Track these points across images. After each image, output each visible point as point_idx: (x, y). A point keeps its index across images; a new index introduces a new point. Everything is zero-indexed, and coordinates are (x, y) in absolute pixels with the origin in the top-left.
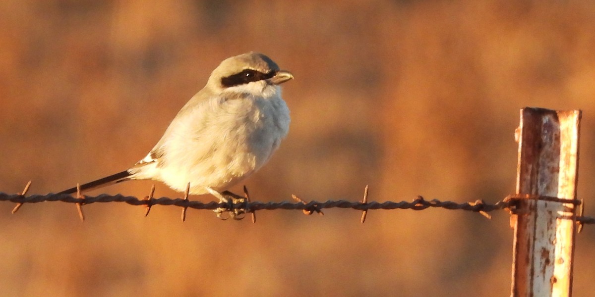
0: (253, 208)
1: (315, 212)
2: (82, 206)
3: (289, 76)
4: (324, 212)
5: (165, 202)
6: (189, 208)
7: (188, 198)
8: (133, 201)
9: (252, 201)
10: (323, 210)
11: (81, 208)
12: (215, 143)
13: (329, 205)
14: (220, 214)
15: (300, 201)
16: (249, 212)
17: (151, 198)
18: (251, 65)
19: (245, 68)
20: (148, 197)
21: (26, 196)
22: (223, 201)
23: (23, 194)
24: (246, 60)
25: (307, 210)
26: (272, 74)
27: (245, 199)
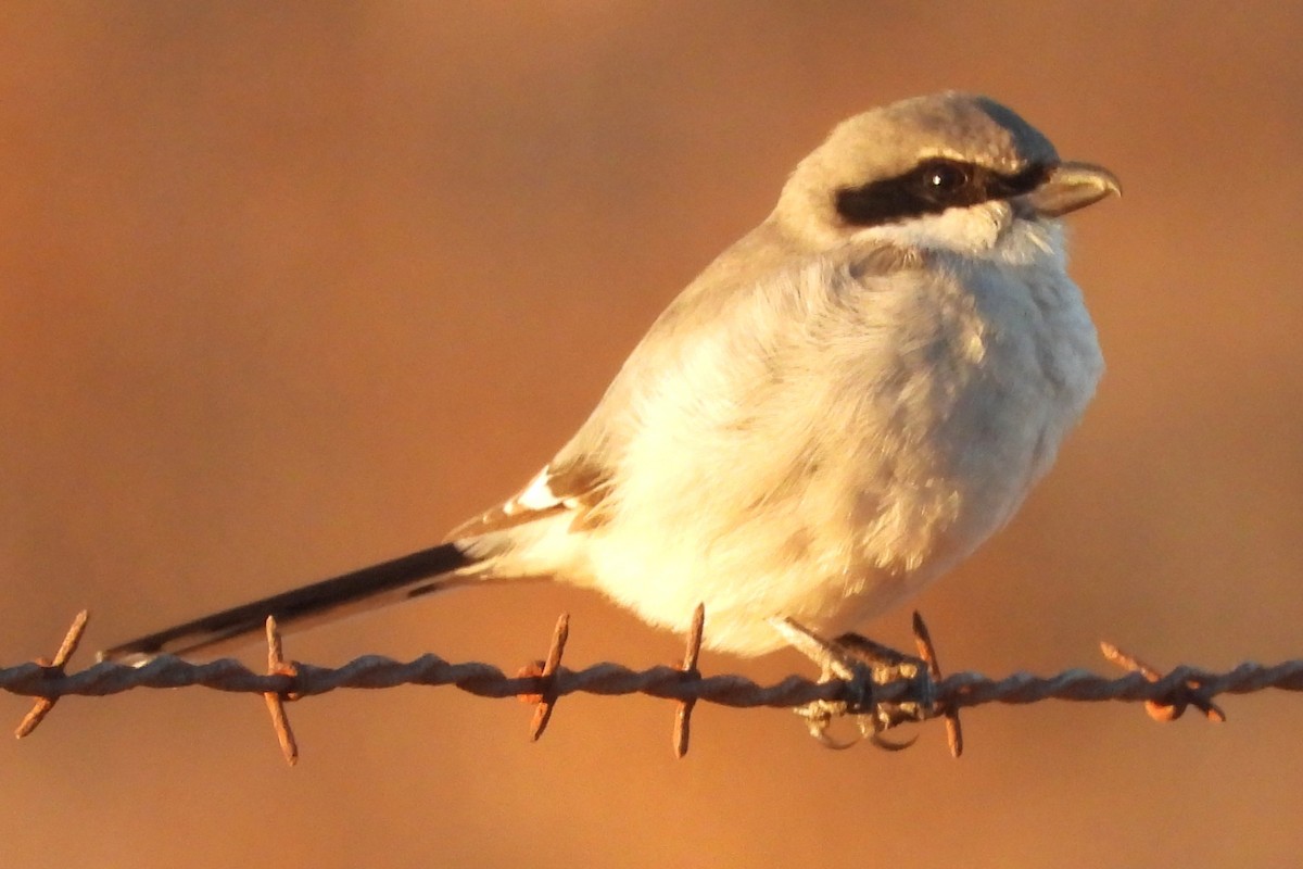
0: (951, 698)
1: (1191, 710)
2: (288, 706)
3: (1099, 183)
4: (1224, 709)
5: (610, 681)
6: (701, 705)
7: (699, 666)
8: (483, 681)
9: (946, 673)
10: (1221, 700)
11: (282, 713)
12: (812, 443)
13: (1246, 681)
14: (823, 724)
15: (1132, 667)
16: (937, 714)
17: (556, 667)
18: (950, 143)
19: (928, 152)
20: (542, 665)
21: (70, 671)
22: (834, 674)
23: (58, 661)
24: (931, 123)
25: (1161, 701)
26: (1034, 175)
27: (922, 665)
